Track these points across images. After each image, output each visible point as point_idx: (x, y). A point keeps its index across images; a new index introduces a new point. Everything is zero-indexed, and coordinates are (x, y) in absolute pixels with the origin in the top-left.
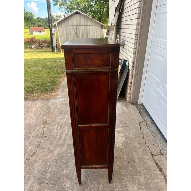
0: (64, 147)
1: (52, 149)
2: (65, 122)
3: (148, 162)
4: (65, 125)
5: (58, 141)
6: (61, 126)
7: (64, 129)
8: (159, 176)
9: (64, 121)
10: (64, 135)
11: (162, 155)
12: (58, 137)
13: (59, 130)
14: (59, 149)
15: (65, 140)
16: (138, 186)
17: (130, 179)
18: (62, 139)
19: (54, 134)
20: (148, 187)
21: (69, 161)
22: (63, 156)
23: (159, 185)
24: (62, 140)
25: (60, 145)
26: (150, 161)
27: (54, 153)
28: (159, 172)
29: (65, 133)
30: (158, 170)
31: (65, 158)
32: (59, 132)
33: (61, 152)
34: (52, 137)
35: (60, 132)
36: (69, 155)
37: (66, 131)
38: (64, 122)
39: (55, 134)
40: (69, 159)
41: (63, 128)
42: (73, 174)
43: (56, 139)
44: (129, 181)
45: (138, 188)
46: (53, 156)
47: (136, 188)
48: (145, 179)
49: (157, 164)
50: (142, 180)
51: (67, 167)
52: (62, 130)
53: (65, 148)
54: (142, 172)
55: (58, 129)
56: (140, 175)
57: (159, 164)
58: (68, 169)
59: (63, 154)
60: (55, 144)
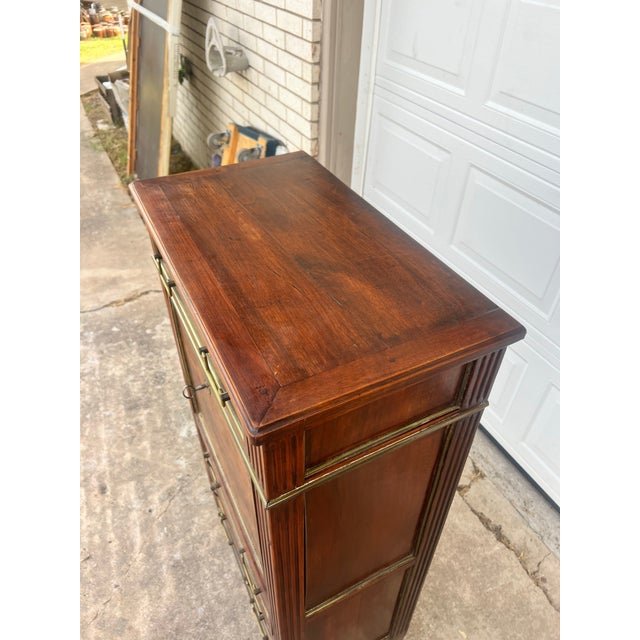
0: (162, 586)
1: (118, 614)
2: (112, 463)
3: (457, 521)
4: (117, 480)
5: (124, 567)
6: (103, 490)
7: (121, 502)
8: (504, 560)
9: (105, 461)
10: (138, 529)
11: (482, 476)
12: (114, 547)
13: (103, 510)
14: (145, 601)
15: (150, 552)
16: (465, 623)
17: (436, 609)
18: (137, 548)
19: (91, 542)
20: (491, 613)
22: (177, 630)
23: (515, 593)
24: (138, 556)
25: (144, 584)
26: (461, 515)
27: (138, 632)
28: (499, 547)
29: (134, 515)
30: (492, 537)
31: (191, 631)
32: (109, 521)
33: (163, 612)
34: (88, 558)
35: (113, 522)
36: (201, 610)
37: (136, 505)
38: (104, 464)
39: (97, 539)
40: (209, 628)
41: (115, 494)
43: (113, 562)
44: (436, 617)
45: (469, 632)
47: (463, 633)
48: (472, 588)
49: (481, 518)
50: (468, 596)
52: (115, 507)
53: (169, 590)
54: (456, 566)
55: (98, 510)
56: (454, 581)
57: (487, 515)
59: (174, 616)
60: (116, 586)
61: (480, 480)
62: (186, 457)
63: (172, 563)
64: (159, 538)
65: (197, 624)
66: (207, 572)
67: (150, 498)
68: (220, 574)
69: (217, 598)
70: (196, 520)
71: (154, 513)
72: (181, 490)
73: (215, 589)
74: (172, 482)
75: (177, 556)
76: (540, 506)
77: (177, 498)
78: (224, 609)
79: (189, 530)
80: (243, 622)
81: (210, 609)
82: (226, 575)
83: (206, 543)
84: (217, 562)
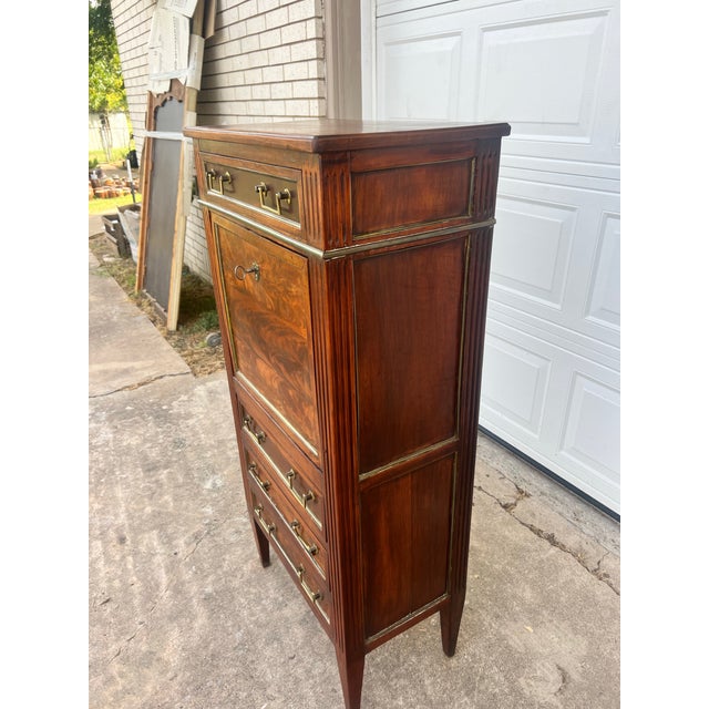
0: (194, 618)
1: (144, 648)
2: (130, 516)
3: (507, 533)
4: (136, 530)
5: (149, 605)
6: (122, 540)
7: (143, 549)
8: (561, 561)
9: (123, 516)
10: (163, 570)
11: (528, 496)
12: (137, 588)
13: (123, 557)
14: (175, 633)
15: (178, 589)
16: (530, 619)
17: (496, 609)
18: (163, 587)
19: (110, 587)
20: (555, 608)
21: (253, 662)
22: (213, 656)
23: (578, 588)
24: (165, 594)
25: (172, 619)
26: (510, 528)
27: (168, 663)
28: (554, 550)
29: (158, 559)
30: (546, 544)
31: (229, 655)
32: (130, 567)
33: (195, 640)
34: (108, 601)
35: (135, 567)
36: (238, 635)
37: (160, 550)
38: (122, 519)
39: (117, 584)
40: (249, 650)
41: (136, 543)
42: (302, 697)
43: (136, 602)
44: (498, 617)
45: (535, 626)
46: (170, 675)
47: (528, 628)
48: (533, 589)
49: (532, 528)
50: (528, 595)
51: (263, 687)
52: (135, 553)
53: (201, 620)
54: (512, 571)
55: (118, 558)
56: (512, 583)
57: (537, 525)
58: (269, 692)
59: (209, 643)
60: (141, 623)
61: (525, 499)
62: (212, 505)
63: (203, 596)
64: (187, 575)
65: (235, 649)
66: (242, 600)
67: (174, 543)
68: (258, 600)
69: (256, 623)
70: (227, 557)
71: (180, 555)
72: (208, 533)
73: (252, 615)
74: (198, 527)
75: (209, 589)
76: (590, 515)
77: (204, 541)
78: (265, 632)
79: (220, 566)
80: (286, 641)
81: (249, 633)
82: (264, 602)
83: (239, 576)
84: (254, 591)
